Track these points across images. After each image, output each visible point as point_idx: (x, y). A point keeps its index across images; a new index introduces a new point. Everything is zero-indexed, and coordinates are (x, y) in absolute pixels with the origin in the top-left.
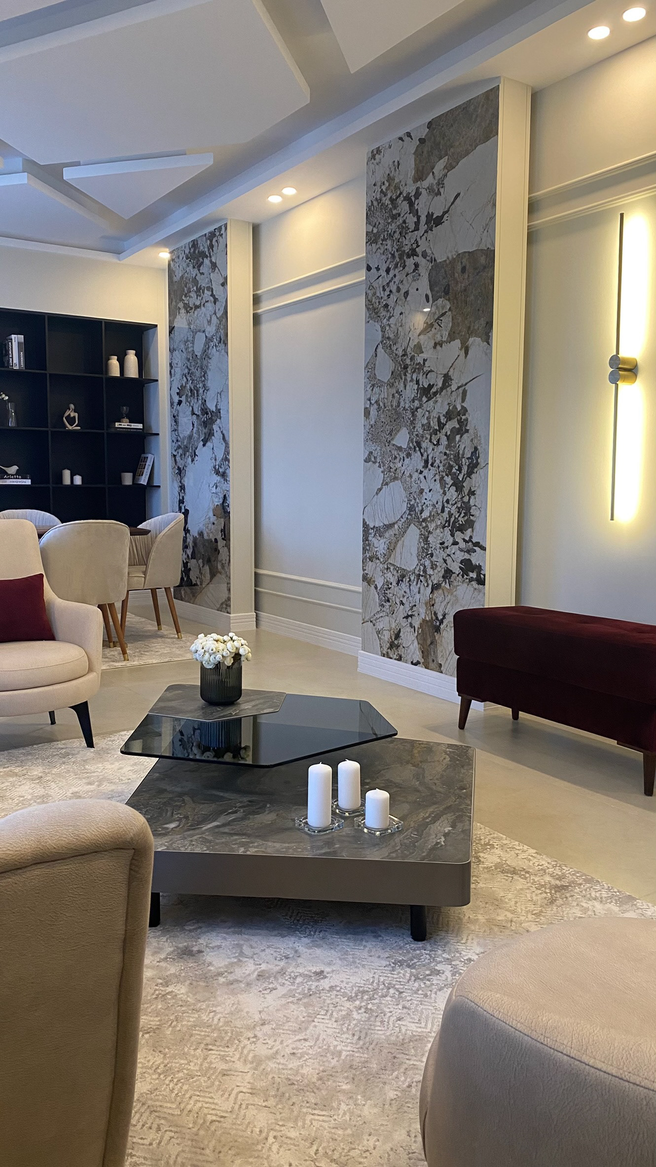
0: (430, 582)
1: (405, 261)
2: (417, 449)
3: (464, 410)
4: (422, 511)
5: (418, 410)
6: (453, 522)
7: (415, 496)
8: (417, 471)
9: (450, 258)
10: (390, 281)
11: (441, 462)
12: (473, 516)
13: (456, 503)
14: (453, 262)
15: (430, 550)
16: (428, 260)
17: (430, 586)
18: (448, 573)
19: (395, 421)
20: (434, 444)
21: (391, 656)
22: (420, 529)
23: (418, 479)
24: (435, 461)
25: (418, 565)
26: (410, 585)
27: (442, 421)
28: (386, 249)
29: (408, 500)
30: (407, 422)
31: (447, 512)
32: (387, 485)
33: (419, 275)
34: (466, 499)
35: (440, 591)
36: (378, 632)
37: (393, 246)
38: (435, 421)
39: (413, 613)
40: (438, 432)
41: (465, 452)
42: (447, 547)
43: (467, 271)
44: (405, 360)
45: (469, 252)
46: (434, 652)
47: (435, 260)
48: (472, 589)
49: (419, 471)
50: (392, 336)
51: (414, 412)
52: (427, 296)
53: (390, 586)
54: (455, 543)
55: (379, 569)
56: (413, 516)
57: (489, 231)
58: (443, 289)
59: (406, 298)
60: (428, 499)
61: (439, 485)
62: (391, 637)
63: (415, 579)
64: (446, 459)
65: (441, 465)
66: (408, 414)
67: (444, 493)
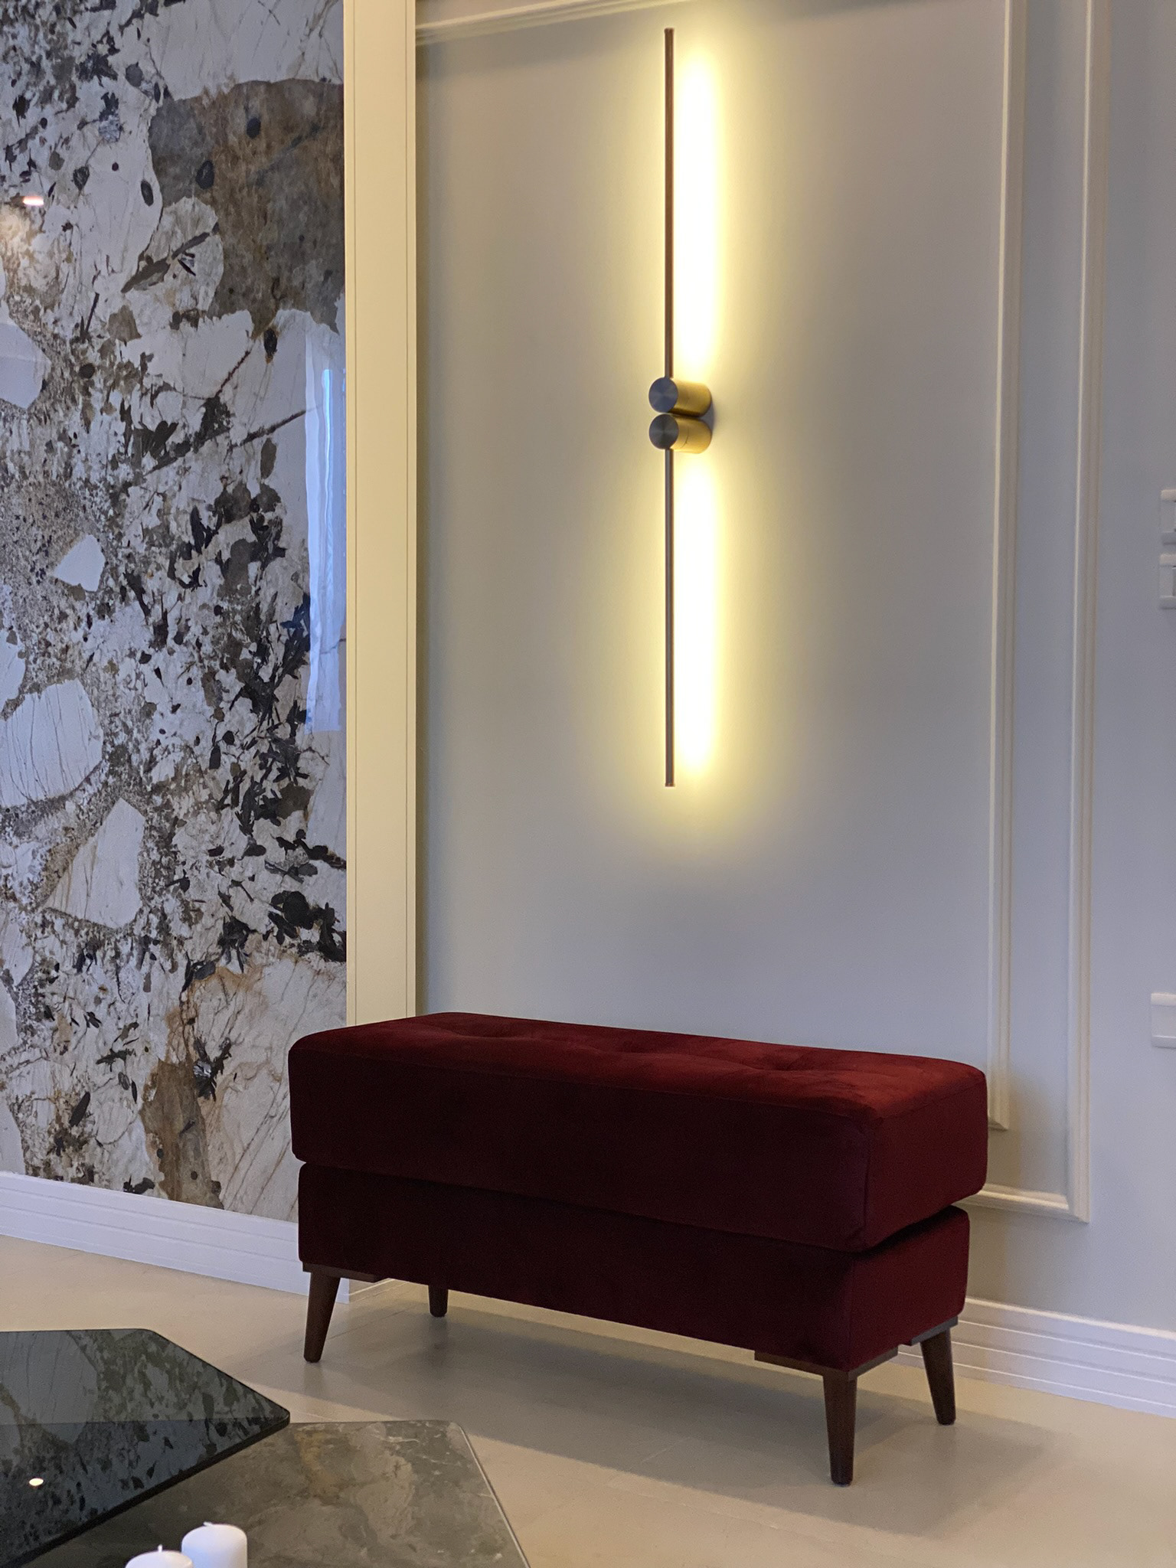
0: (180, 958)
1: (73, 88)
2: (132, 594)
3: (272, 499)
4: (151, 763)
5: (130, 490)
6: (248, 793)
7: (130, 724)
8: (132, 654)
9: (213, 92)
10: (30, 136)
11: (205, 632)
12: (305, 776)
13: (254, 742)
14: (221, 103)
15: (179, 870)
16: (146, 93)
17: (182, 970)
18: (235, 933)
19: (57, 515)
20: (182, 583)
21: (60, 1172)
22: (145, 813)
23: (138, 676)
24: (188, 628)
25: (141, 911)
26: (118, 968)
27: (205, 522)
28: (14, 48)
29: (106, 734)
30: (98, 520)
31: (228, 766)
32: (39, 691)
33: (121, 129)
34: (283, 732)
35: (214, 982)
36: (16, 1107)
37: (35, 42)
38: (183, 523)
39: (130, 1047)
40: (194, 552)
41: (278, 609)
42: (231, 862)
43: (263, 133)
44: (84, 352)
45: (268, 84)
46: (196, 1150)
47: (167, 93)
48: (309, 973)
49: (139, 655)
50: (40, 284)
51: (117, 494)
52: (146, 187)
53: (54, 973)
54: (255, 850)
55: (18, 928)
56: (124, 777)
57: (326, 33)
58: (194, 172)
59: (80, 187)
60: (169, 732)
61: (202, 693)
62: (58, 1119)
63: (135, 952)
64: (221, 625)
65: (206, 641)
66: (98, 500)
67: (219, 715)
